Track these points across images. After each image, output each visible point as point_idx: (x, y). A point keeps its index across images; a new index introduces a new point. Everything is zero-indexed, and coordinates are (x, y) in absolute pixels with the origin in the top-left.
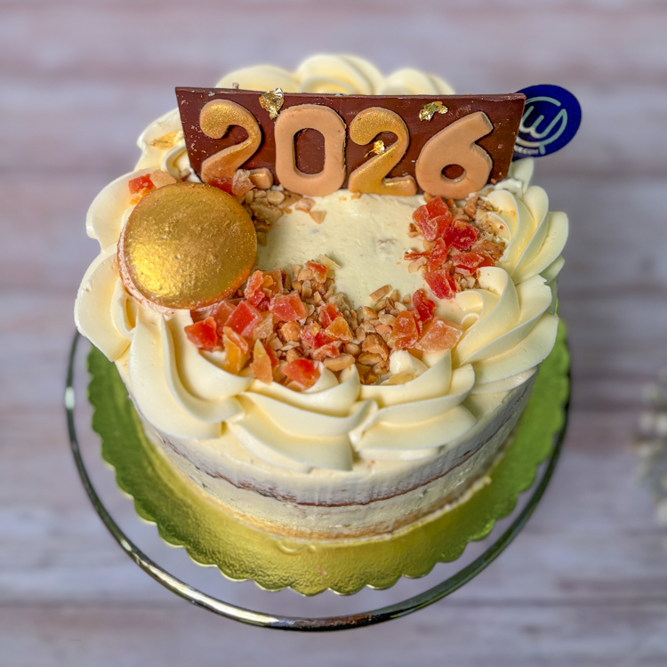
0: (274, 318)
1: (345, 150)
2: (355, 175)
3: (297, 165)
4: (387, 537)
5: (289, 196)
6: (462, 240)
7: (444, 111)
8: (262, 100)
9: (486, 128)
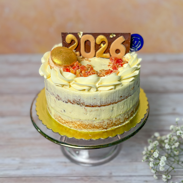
0: (81, 69)
1: (95, 46)
2: (97, 52)
3: (85, 51)
4: (105, 130)
5: (83, 58)
6: (119, 61)
7: (115, 36)
8: (78, 34)
9: (124, 40)
